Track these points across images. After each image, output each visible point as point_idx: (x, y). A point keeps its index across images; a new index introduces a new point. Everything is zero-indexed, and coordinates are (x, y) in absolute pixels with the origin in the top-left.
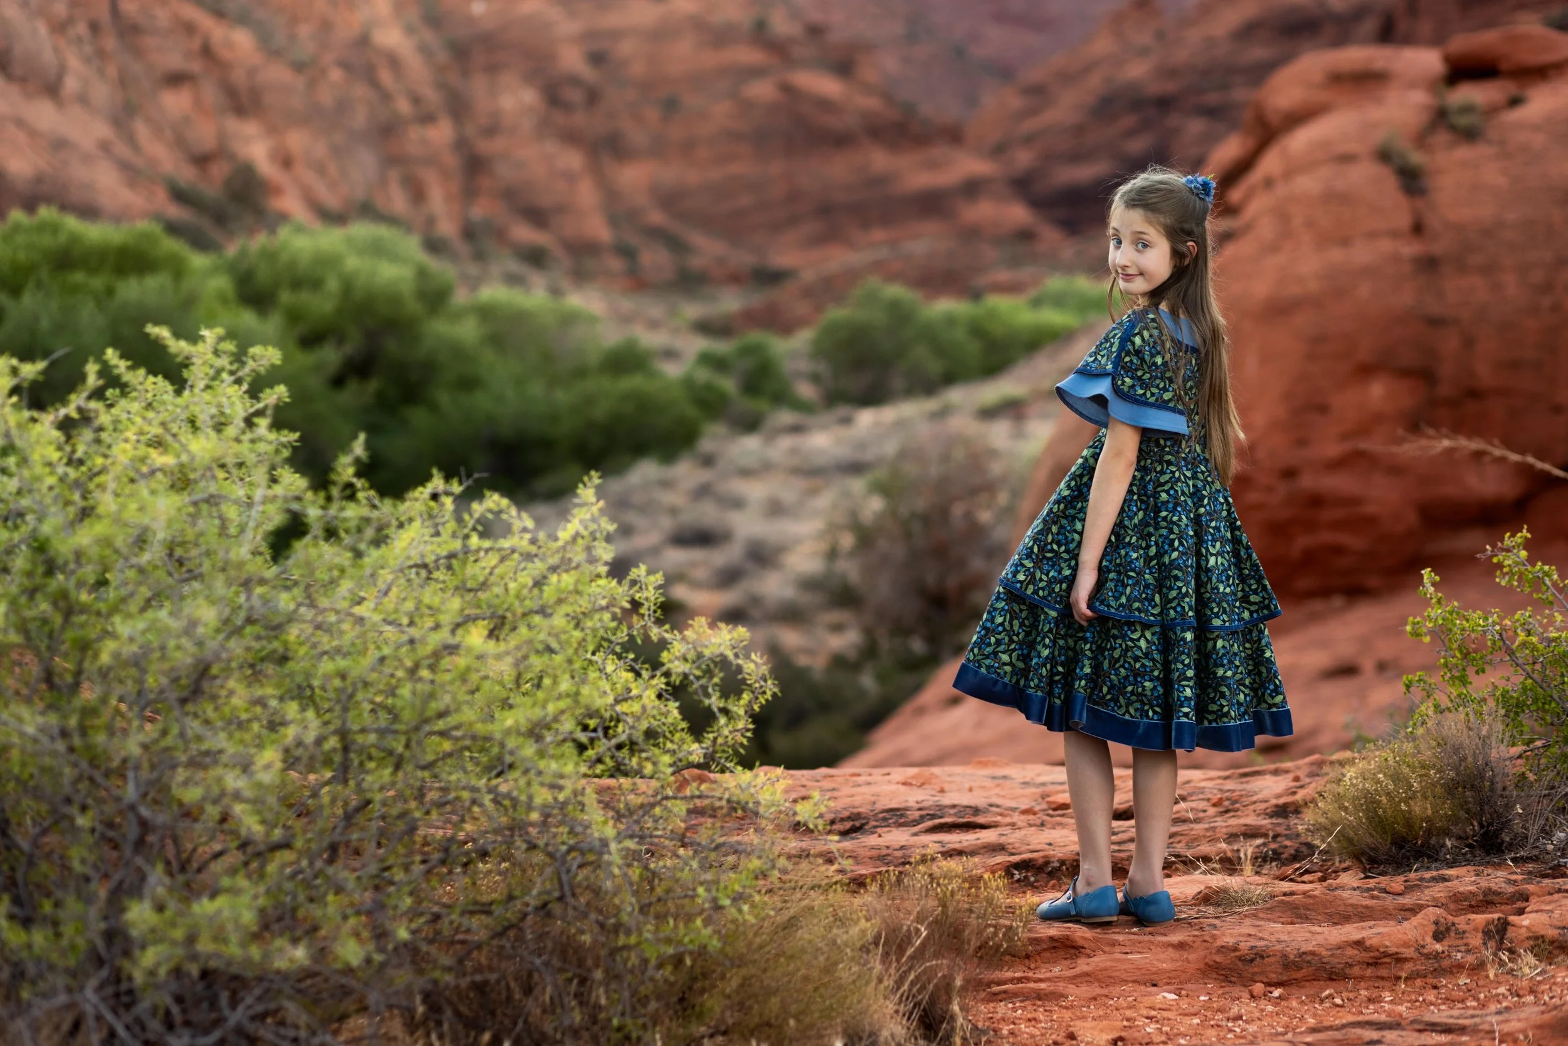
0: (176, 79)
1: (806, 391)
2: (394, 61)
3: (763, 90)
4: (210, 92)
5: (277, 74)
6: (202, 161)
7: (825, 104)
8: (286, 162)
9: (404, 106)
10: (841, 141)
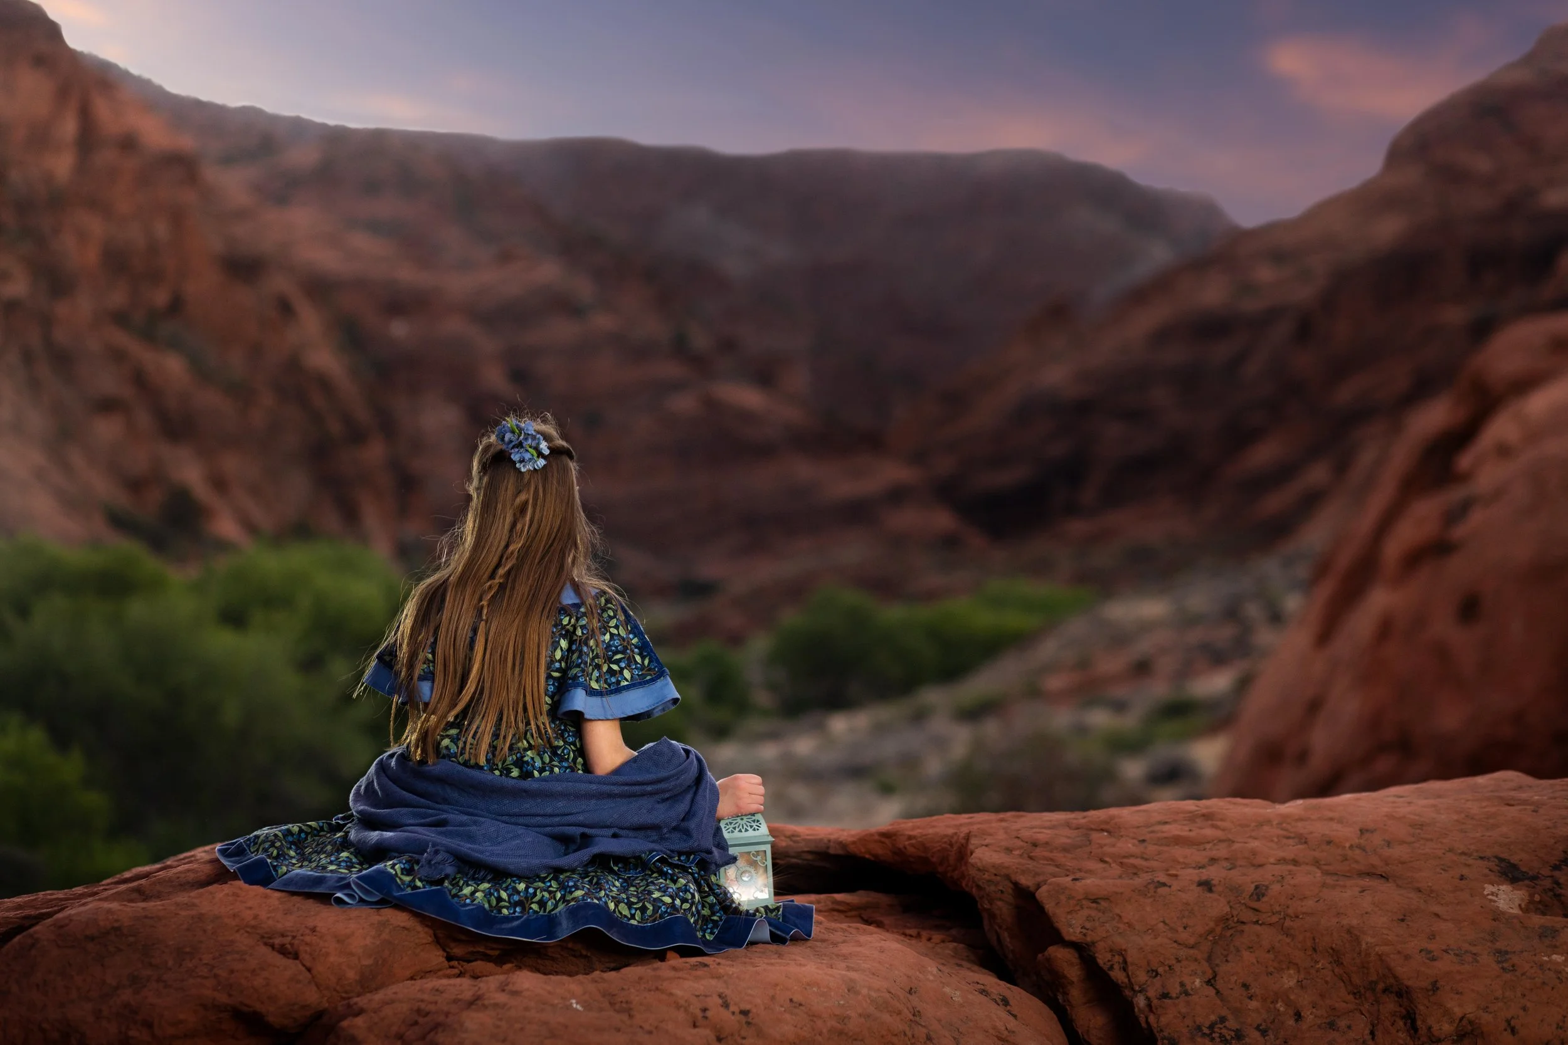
0: (107, 406)
1: (762, 698)
2: (324, 383)
3: (684, 404)
4: (144, 419)
5: (210, 399)
6: (135, 486)
7: (747, 416)
8: (219, 484)
9: (335, 427)
10: (763, 451)
